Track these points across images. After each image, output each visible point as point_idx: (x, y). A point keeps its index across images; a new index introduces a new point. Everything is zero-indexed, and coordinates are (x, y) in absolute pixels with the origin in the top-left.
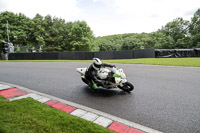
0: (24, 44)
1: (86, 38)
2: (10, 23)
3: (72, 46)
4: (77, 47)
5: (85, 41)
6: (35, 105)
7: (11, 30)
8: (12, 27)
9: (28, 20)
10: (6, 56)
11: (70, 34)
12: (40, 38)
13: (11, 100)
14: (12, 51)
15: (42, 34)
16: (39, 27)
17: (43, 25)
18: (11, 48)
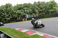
0: (31, 14)
1: (55, 8)
2: (26, 7)
3: (49, 12)
4: (51, 12)
5: (55, 9)
6: (39, 37)
7: (27, 9)
8: (27, 8)
9: (32, 4)
10: (26, 19)
11: (48, 7)
12: (37, 11)
13: (30, 35)
14: (28, 17)
15: (37, 9)
16: (36, 6)
17: (37, 6)
18: (27, 16)
